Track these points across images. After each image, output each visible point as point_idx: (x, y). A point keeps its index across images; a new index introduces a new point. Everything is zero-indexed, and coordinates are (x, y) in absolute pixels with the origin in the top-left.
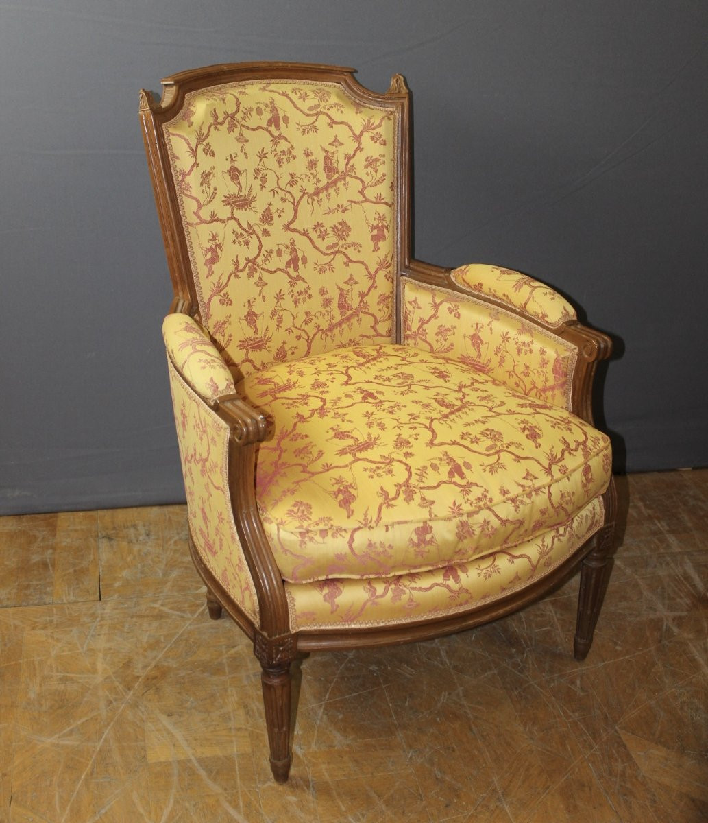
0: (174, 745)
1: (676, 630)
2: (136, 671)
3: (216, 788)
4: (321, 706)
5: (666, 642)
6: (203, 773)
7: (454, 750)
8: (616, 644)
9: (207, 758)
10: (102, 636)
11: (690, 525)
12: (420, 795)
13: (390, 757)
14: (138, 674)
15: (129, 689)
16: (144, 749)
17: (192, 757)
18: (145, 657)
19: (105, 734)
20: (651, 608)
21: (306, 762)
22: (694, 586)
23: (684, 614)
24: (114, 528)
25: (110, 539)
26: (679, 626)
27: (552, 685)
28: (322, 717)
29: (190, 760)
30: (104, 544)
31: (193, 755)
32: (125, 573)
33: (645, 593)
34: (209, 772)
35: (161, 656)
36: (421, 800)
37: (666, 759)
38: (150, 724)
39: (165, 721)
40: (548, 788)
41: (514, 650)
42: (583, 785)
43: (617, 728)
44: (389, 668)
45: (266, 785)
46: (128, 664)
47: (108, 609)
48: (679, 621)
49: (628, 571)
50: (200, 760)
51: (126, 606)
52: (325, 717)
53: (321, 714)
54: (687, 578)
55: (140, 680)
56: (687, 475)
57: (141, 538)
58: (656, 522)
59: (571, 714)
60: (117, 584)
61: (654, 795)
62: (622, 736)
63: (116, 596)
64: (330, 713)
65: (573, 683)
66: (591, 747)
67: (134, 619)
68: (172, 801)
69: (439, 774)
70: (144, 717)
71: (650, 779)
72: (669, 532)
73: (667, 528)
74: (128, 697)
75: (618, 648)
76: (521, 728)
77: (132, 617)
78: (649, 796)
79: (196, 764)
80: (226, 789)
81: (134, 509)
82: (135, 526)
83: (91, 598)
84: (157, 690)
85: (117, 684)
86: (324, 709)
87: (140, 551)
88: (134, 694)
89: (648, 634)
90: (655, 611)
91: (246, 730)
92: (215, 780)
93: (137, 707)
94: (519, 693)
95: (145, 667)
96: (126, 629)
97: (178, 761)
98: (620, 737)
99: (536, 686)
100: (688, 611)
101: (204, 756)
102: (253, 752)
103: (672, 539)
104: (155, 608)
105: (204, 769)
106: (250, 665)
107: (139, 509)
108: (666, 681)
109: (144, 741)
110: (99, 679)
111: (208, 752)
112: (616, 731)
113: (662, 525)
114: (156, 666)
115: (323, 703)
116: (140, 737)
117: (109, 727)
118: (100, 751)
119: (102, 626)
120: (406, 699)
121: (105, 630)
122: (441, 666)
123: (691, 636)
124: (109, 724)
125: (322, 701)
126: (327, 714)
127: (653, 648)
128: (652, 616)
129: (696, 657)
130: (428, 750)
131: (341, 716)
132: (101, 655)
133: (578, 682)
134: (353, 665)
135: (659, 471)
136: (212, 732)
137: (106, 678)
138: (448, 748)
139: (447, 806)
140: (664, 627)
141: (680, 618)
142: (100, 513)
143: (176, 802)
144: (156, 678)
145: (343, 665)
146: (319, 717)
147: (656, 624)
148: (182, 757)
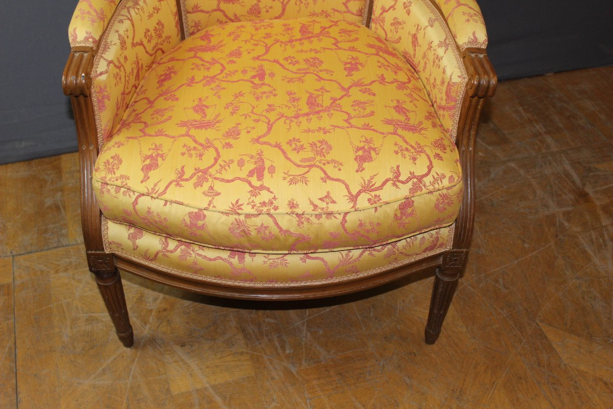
0: (191, 375)
1: (566, 224)
2: (148, 305)
5: (561, 237)
6: (219, 400)
8: (524, 242)
9: (220, 384)
11: (561, 125)
14: (151, 308)
15: (145, 324)
16: (167, 382)
17: (207, 385)
19: (133, 370)
20: (545, 205)
22: (573, 182)
23: (570, 209)
26: (568, 220)
28: (306, 334)
29: (206, 388)
31: (208, 383)
33: (538, 191)
34: (224, 398)
38: (168, 357)
40: (494, 383)
42: (521, 378)
43: (537, 321)
46: (141, 299)
48: (567, 216)
49: (522, 172)
50: (214, 387)
52: (309, 334)
53: (305, 331)
54: (567, 175)
55: (153, 313)
56: (551, 79)
58: (535, 124)
59: (501, 311)
61: (576, 382)
62: (543, 329)
64: (312, 330)
65: (497, 281)
66: (520, 341)
69: (408, 379)
71: (570, 367)
72: (546, 133)
73: (544, 129)
75: (526, 245)
76: (464, 329)
79: (212, 392)
84: (169, 322)
85: (134, 320)
86: (307, 326)
88: (150, 329)
89: (546, 230)
90: (548, 207)
91: (247, 353)
92: (229, 405)
93: (155, 340)
97: (197, 390)
98: (541, 330)
99: (469, 287)
100: (572, 206)
101: (217, 383)
102: (256, 374)
103: (549, 139)
105: (219, 396)
108: (567, 273)
109: (166, 373)
111: (219, 379)
112: (537, 324)
113: (539, 127)
115: (305, 321)
116: (162, 371)
117: (135, 363)
118: (131, 387)
120: (370, 309)
123: (579, 229)
124: (134, 360)
126: (310, 331)
127: (552, 243)
128: (547, 213)
129: (586, 249)
131: (321, 332)
135: (529, 77)
138: (411, 353)
140: (558, 223)
141: (568, 213)
144: (166, 310)
146: (304, 335)
147: (551, 220)
148: (199, 386)
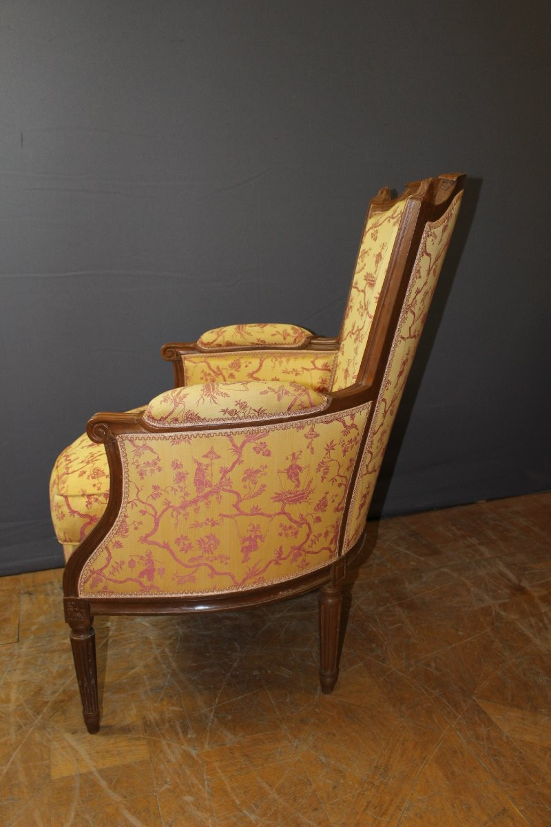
0: (77, 760)
1: (503, 613)
2: (46, 697)
3: (116, 797)
4: (211, 711)
5: (497, 624)
6: (103, 783)
7: (334, 735)
8: (458, 630)
9: (108, 768)
10: (17, 671)
11: (494, 537)
12: (308, 780)
13: (277, 748)
14: (47, 700)
15: (38, 714)
16: (48, 767)
17: (93, 769)
18: (55, 684)
19: (13, 756)
20: (479, 600)
21: (200, 762)
22: (509, 580)
23: (506, 601)
24: (34, 586)
25: (30, 594)
26: (505, 610)
27: (411, 669)
28: (213, 720)
29: (92, 772)
30: (25, 598)
31: (95, 767)
32: (42, 619)
33: (472, 589)
34: (110, 781)
35: (68, 682)
36: (310, 784)
37: (523, 719)
38: (55, 743)
39: (69, 738)
40: (425, 758)
41: (374, 646)
42: (456, 752)
43: (474, 698)
44: (269, 672)
45: (163, 788)
46: (39, 691)
47: (25, 648)
48: (504, 607)
49: (455, 575)
50: (101, 772)
51: (40, 644)
52: (216, 719)
53: (212, 717)
54: (503, 575)
55: (49, 705)
56: (484, 505)
57: (56, 591)
58: (469, 539)
59: (432, 691)
60: (33, 628)
61: (520, 752)
62: (481, 705)
63: (32, 637)
64: (220, 716)
65: (428, 665)
66: (455, 717)
67: (47, 655)
68: (73, 814)
69: (324, 758)
70: (50, 737)
71: (513, 739)
72: (479, 544)
73: (477, 541)
74: (36, 722)
75: (460, 633)
76: (391, 709)
77: (45, 652)
78: (516, 754)
79: (97, 775)
80: (125, 797)
81: (52, 571)
82: (51, 583)
83: (11, 641)
84: (64, 712)
85: (27, 710)
86: (215, 712)
87: (54, 601)
88: (42, 718)
89: (482, 619)
90: (483, 601)
91: (144, 738)
92: (115, 789)
93: (45, 728)
94: (384, 679)
95: (54, 693)
96: (39, 663)
97: (81, 775)
98: (478, 705)
99: (398, 672)
100: (509, 598)
101: (105, 767)
102: (151, 758)
103: (483, 549)
104: (65, 644)
105: (104, 779)
106: (147, 683)
107: (56, 570)
108: (506, 654)
109: (49, 759)
110: (12, 707)
111: (108, 763)
112: (474, 700)
113: (473, 540)
114: (64, 692)
115: (213, 707)
116: (46, 756)
117: (18, 750)
118: (7, 773)
119: (18, 662)
120: (286, 695)
121: (21, 666)
122: (314, 665)
123: (517, 617)
124: (17, 747)
125: (212, 706)
126: (217, 717)
127: (488, 630)
128: (482, 606)
129: (525, 632)
130: (311, 738)
131: (230, 717)
132: (15, 687)
133: (433, 665)
134: (238, 673)
135: (462, 505)
136: (113, 744)
137: (18, 706)
138: (329, 734)
139: (335, 787)
140: (494, 612)
141: (505, 604)
142: (23, 576)
143: (77, 815)
144: (63, 701)
145: (229, 674)
146: (210, 720)
147: (486, 611)
148: (84, 771)
